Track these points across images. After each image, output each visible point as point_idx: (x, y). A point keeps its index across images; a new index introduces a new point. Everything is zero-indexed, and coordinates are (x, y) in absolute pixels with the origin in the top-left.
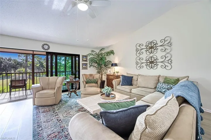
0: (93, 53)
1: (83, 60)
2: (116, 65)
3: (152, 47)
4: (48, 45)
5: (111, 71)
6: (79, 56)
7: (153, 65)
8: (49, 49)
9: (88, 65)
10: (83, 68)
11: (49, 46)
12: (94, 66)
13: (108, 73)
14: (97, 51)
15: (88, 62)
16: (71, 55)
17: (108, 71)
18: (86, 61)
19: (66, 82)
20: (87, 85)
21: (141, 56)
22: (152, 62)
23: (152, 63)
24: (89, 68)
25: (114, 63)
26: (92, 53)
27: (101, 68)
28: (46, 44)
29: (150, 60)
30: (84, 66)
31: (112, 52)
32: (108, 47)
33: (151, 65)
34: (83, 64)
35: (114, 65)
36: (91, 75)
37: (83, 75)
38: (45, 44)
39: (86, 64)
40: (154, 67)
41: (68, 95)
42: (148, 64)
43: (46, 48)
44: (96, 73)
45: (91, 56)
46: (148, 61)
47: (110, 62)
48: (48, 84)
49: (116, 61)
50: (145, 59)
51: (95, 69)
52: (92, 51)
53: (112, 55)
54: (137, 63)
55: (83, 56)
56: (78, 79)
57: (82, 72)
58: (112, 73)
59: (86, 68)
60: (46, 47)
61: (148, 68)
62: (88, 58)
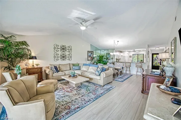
7: (64, 58)
21: (57, 53)
22: (63, 57)
29: (63, 56)
33: (63, 58)
40: (65, 59)
42: (62, 58)
46: (62, 56)
50: (60, 55)
61: (62, 60)
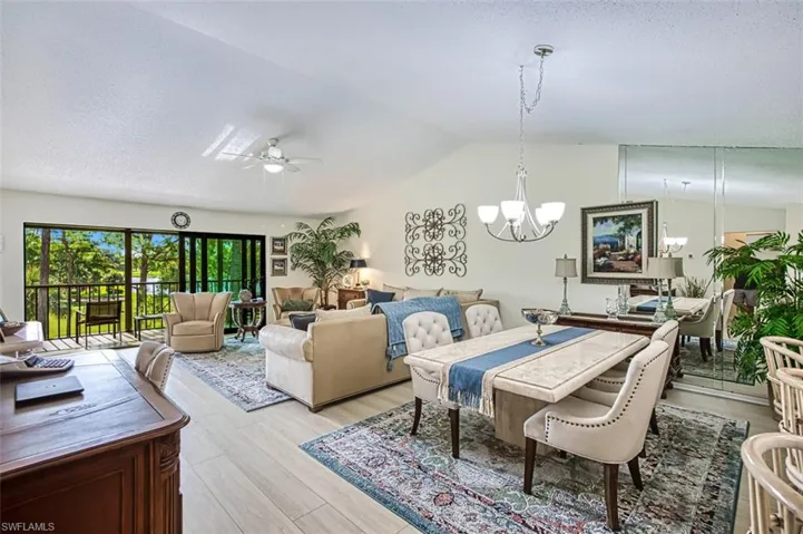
0: (304, 231)
1: (274, 251)
2: (362, 264)
3: (434, 223)
4: (185, 215)
5: (352, 281)
6: (262, 238)
7: (436, 265)
8: (187, 224)
9: (290, 264)
10: (275, 273)
11: (188, 218)
12: (304, 267)
13: (344, 285)
14: (314, 225)
15: (288, 256)
16: (244, 238)
17: (344, 281)
18: (283, 252)
19: (232, 307)
20: (283, 315)
22: (434, 259)
23: (434, 261)
24: (293, 272)
25: (358, 258)
26: (300, 231)
27: (325, 271)
28: (182, 214)
29: (432, 254)
30: (276, 267)
31: (355, 229)
32: (344, 214)
33: (432, 265)
34: (274, 261)
35: (356, 264)
36: (295, 291)
37: (273, 290)
38: (177, 214)
39: (284, 260)
40: (438, 270)
41: (236, 338)
42: (428, 262)
43: (182, 223)
44: (310, 286)
45: (297, 240)
46: (428, 257)
47: (349, 254)
48: (193, 309)
49: (365, 255)
50: (422, 251)
51: (309, 274)
52: (301, 225)
53: (354, 235)
54: (408, 261)
55: (274, 240)
56: (261, 299)
57: (272, 282)
58: (352, 286)
59: (283, 273)
60: (181, 220)
61: (428, 272)
62: (290, 245)
